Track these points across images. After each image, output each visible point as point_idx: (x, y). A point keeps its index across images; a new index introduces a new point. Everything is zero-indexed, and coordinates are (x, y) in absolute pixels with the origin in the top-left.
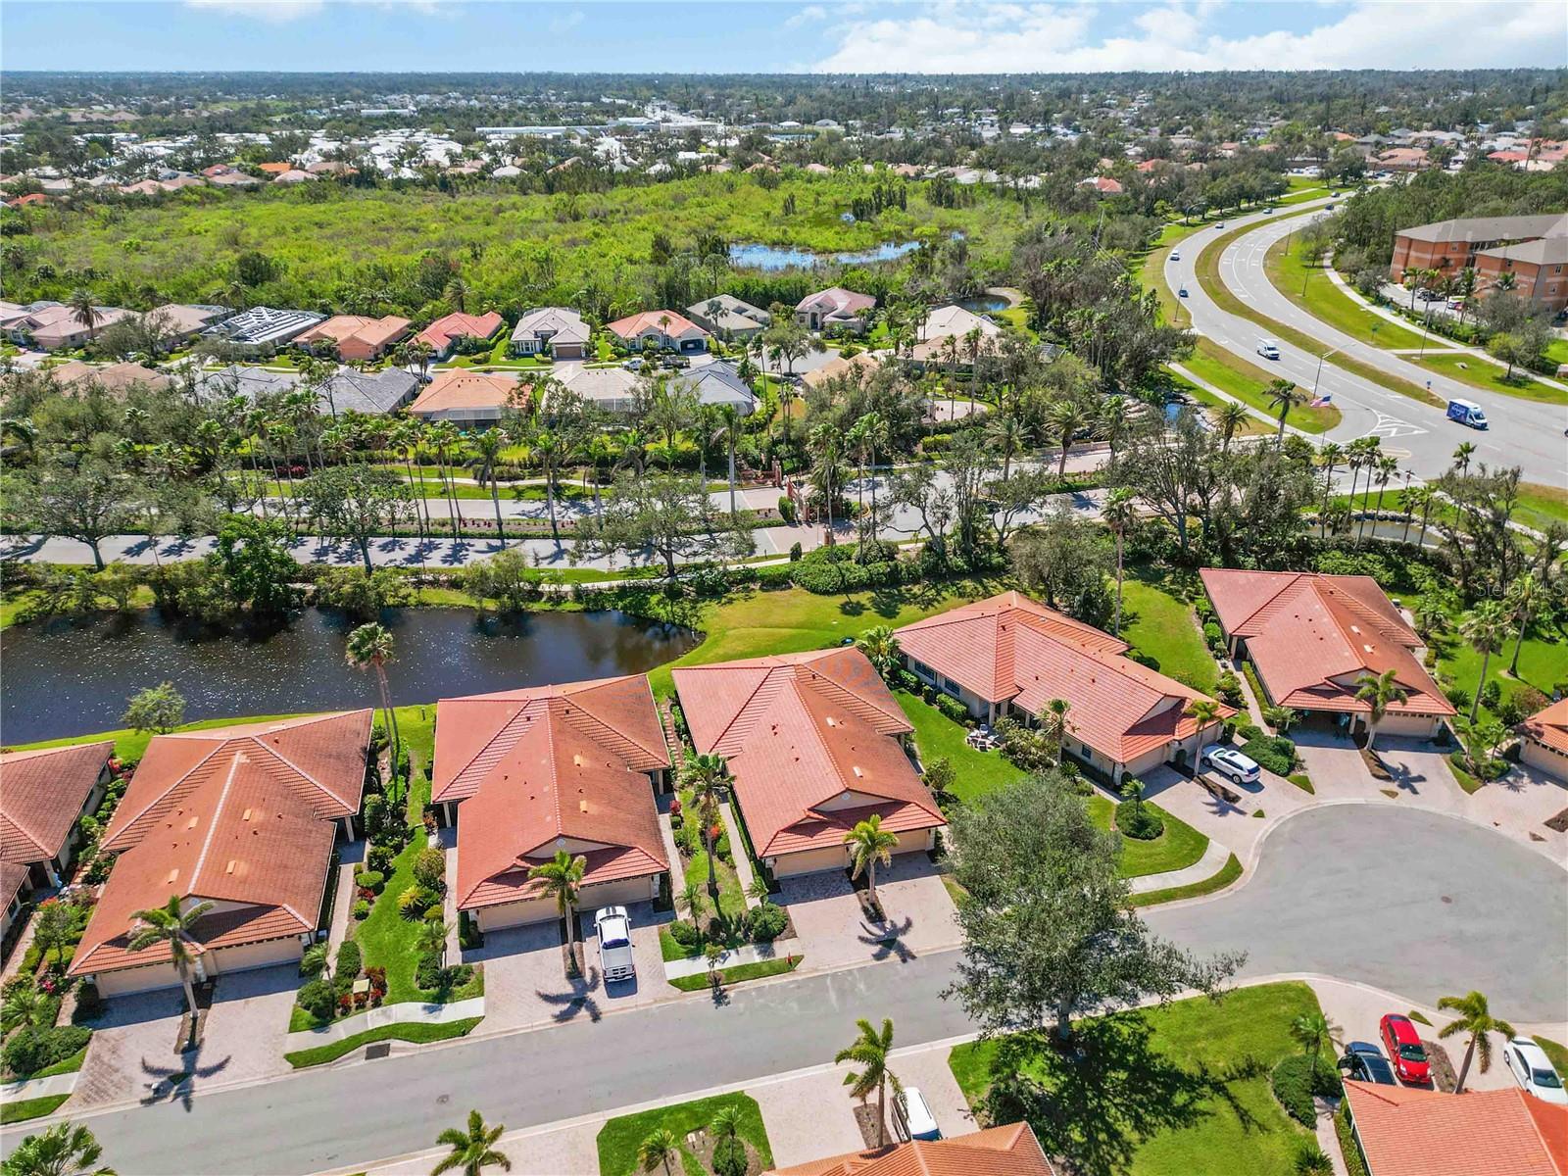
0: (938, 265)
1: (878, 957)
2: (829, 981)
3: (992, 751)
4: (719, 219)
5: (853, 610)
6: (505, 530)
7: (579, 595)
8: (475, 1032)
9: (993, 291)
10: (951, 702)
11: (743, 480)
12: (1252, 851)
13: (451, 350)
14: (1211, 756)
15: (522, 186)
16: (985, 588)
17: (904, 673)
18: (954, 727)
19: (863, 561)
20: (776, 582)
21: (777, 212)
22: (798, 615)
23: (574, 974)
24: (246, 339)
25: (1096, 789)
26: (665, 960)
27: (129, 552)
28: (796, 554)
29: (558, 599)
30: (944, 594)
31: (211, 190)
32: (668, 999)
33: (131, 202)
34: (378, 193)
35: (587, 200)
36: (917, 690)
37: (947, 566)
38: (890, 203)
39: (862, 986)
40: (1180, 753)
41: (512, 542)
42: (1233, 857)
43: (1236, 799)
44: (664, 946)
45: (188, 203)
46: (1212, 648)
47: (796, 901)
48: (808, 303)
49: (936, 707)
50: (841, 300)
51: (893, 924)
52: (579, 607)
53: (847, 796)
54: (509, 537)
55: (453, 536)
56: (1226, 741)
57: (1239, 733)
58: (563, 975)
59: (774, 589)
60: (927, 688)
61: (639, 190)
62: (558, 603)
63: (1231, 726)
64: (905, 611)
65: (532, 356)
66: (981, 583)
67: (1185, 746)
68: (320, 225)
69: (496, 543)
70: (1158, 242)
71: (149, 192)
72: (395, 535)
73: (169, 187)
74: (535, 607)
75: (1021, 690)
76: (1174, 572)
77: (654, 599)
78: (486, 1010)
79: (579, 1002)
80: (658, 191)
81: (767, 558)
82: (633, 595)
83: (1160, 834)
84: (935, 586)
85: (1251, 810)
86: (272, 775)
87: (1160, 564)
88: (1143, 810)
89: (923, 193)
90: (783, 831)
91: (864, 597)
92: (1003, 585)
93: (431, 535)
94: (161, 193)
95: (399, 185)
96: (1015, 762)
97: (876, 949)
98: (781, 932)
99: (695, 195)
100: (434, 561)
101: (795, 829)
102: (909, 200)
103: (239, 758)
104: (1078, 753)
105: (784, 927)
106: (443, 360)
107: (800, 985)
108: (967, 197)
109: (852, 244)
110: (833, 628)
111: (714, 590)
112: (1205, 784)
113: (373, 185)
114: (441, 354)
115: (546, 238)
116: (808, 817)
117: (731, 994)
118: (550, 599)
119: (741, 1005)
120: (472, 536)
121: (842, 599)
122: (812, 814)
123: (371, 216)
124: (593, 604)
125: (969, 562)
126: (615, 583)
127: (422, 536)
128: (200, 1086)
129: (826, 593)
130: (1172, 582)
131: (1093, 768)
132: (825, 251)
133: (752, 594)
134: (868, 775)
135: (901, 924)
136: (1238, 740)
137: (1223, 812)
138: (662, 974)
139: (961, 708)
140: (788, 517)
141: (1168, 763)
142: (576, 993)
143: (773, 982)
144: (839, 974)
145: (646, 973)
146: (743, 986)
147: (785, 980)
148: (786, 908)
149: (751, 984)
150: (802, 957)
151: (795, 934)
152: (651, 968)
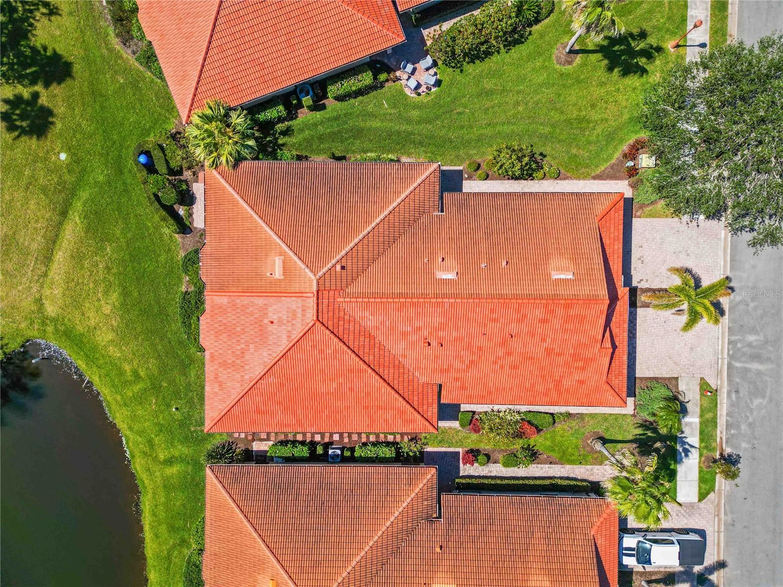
2: (738, 365)
18: (387, 97)
39: (751, 338)
49: (333, 103)
107: (735, 389)
117: (728, 450)
119: (744, 445)
142: (692, 582)
143: (724, 412)
144: (731, 352)
145: (684, 519)
146: (721, 438)
147: (725, 401)
148: (639, 378)
149: (721, 432)
150: (702, 379)
151: (674, 378)
152: (679, 514)
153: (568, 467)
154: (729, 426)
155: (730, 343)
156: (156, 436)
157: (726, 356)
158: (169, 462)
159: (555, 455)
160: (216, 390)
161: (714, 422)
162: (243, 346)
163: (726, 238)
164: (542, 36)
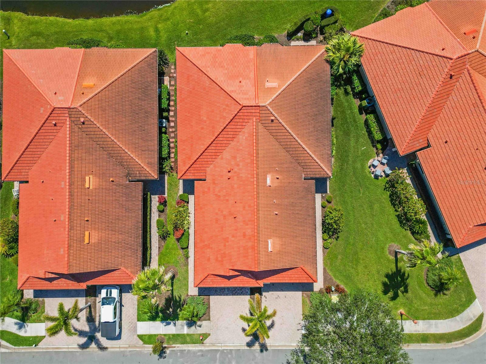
2: (218, 356)
8: (41, 345)
23: (91, 320)
26: (138, 321)
32: (136, 347)
42: (481, 317)
47: (216, 293)
49: (363, 118)
58: (85, 318)
75: (428, 145)
79: (92, 338)
90: (212, 275)
96: (391, 197)
97: (249, 339)
107: (203, 354)
117: (168, 351)
119: (171, 360)
134: (277, 243)
138: (135, 329)
139: (378, 134)
142: (90, 332)
143: (190, 348)
144: (225, 351)
145: (127, 327)
146: (175, 347)
147: (197, 349)
148: (209, 298)
149: (179, 347)
150: (209, 334)
151: (210, 318)
152: (130, 324)
153: (157, 258)
154: (182, 351)
155: (231, 350)
156: (171, 22)
157: (223, 348)
158: (157, 30)
159: (163, 250)
160: (200, 53)
161: (184, 342)
162: (226, 67)
163: (292, 346)
164: (405, 236)
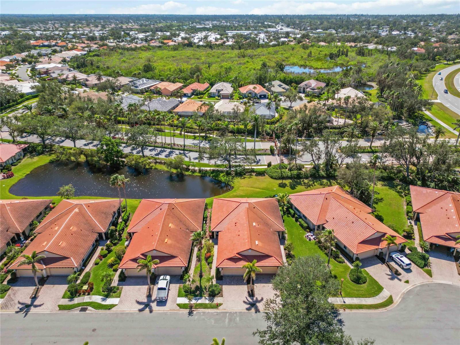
0: (351, 74)
1: (248, 309)
2: (228, 315)
3: (313, 241)
4: (287, 58)
5: (283, 186)
6: (186, 148)
7: (200, 171)
8: (113, 309)
9: (369, 83)
10: (303, 222)
11: (263, 140)
12: (399, 296)
13: (192, 94)
14: (394, 256)
15: (232, 47)
16: (330, 183)
17: (290, 210)
18: (302, 231)
19: (290, 170)
20: (261, 174)
21: (305, 56)
22: (264, 185)
23: (149, 296)
24: (137, 87)
25: (346, 261)
26: (178, 297)
27: (85, 145)
28: (269, 165)
29: (194, 171)
30: (315, 183)
31: (149, 47)
32: (174, 310)
33: (128, 49)
34: (192, 48)
35: (249, 52)
36: (293, 216)
37: (319, 175)
38: (342, 54)
39: (238, 319)
40: (381, 253)
41: (187, 152)
42: (391, 297)
43: (400, 274)
44: (179, 292)
45: (142, 50)
46: (407, 215)
47: (226, 284)
48: (302, 85)
49: (298, 223)
50: (313, 83)
51: (257, 298)
52: (199, 174)
53: (250, 251)
54: (186, 151)
55: (171, 149)
56: (402, 251)
57: (408, 249)
58: (145, 296)
59: (260, 176)
60: (296, 216)
61: (265, 49)
62: (194, 173)
63: (405, 246)
64: (299, 187)
65: (215, 97)
66: (330, 181)
67: (384, 251)
68: (173, 57)
69: (182, 152)
70: (433, 70)
71: (133, 47)
72: (155, 147)
73: (138, 46)
74: (187, 173)
75: (327, 222)
76: (402, 185)
77: (222, 175)
78: (119, 303)
79: (147, 305)
80: (271, 49)
81: (261, 165)
82: (216, 173)
83: (364, 283)
84: (313, 180)
85: (404, 280)
86: (84, 216)
87: (397, 182)
88: (361, 272)
89: (355, 52)
90: (227, 259)
91: (287, 182)
92: (337, 182)
93: (164, 148)
94: (136, 47)
95: (199, 46)
96: (320, 247)
97: (248, 306)
98: (218, 294)
99: (281, 51)
100: (162, 156)
101: (231, 259)
102: (349, 54)
103: (77, 210)
104: (343, 247)
105: (219, 293)
106: (190, 97)
107: (218, 314)
108: (370, 53)
109: (326, 67)
110: (273, 191)
111: (240, 174)
112: (388, 266)
113: (192, 46)
114: (189, 95)
115: (233, 62)
116: (235, 256)
117: (195, 312)
118: (192, 171)
119: (196, 317)
120: (176, 149)
121: (280, 181)
122: (237, 255)
123: (188, 55)
124: (204, 174)
125: (327, 174)
126: (212, 168)
127: (162, 148)
128: (33, 310)
129: (275, 179)
130: (400, 189)
131: (346, 253)
132: (317, 68)
133: (252, 177)
134: (260, 244)
135: (259, 299)
136: (407, 251)
137: (392, 279)
138: (176, 301)
139: (305, 225)
140: (272, 153)
141: (376, 256)
143: (209, 311)
144: (232, 313)
145: (171, 300)
147: (214, 311)
148: (222, 286)
150: (222, 304)
151: (223, 296)
152: (173, 298)
153: (194, 269)
154: (204, 313)
159: (198, 266)
